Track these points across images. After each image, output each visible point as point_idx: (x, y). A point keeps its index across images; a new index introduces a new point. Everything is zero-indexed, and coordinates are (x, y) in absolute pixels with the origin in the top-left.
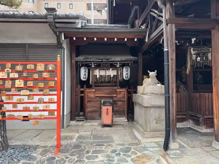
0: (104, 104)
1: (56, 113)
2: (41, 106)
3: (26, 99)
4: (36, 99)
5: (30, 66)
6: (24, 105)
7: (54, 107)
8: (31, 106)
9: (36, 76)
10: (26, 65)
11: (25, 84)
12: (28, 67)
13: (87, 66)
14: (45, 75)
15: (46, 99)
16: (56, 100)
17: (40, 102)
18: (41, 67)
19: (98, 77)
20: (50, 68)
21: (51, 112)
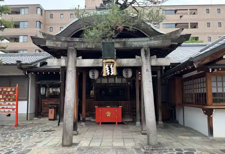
0: (50, 108)
1: (15, 110)
2: (9, 107)
3: (3, 103)
4: (7, 103)
5: (5, 89)
6: (2, 106)
7: (15, 107)
8: (5, 107)
9: (7, 93)
10: (3, 89)
11: (3, 97)
12: (4, 89)
13: (45, 86)
14: (11, 93)
15: (11, 103)
16: (15, 104)
17: (9, 105)
18: (9, 90)
19: (51, 92)
20: (13, 90)
21: (13, 109)
